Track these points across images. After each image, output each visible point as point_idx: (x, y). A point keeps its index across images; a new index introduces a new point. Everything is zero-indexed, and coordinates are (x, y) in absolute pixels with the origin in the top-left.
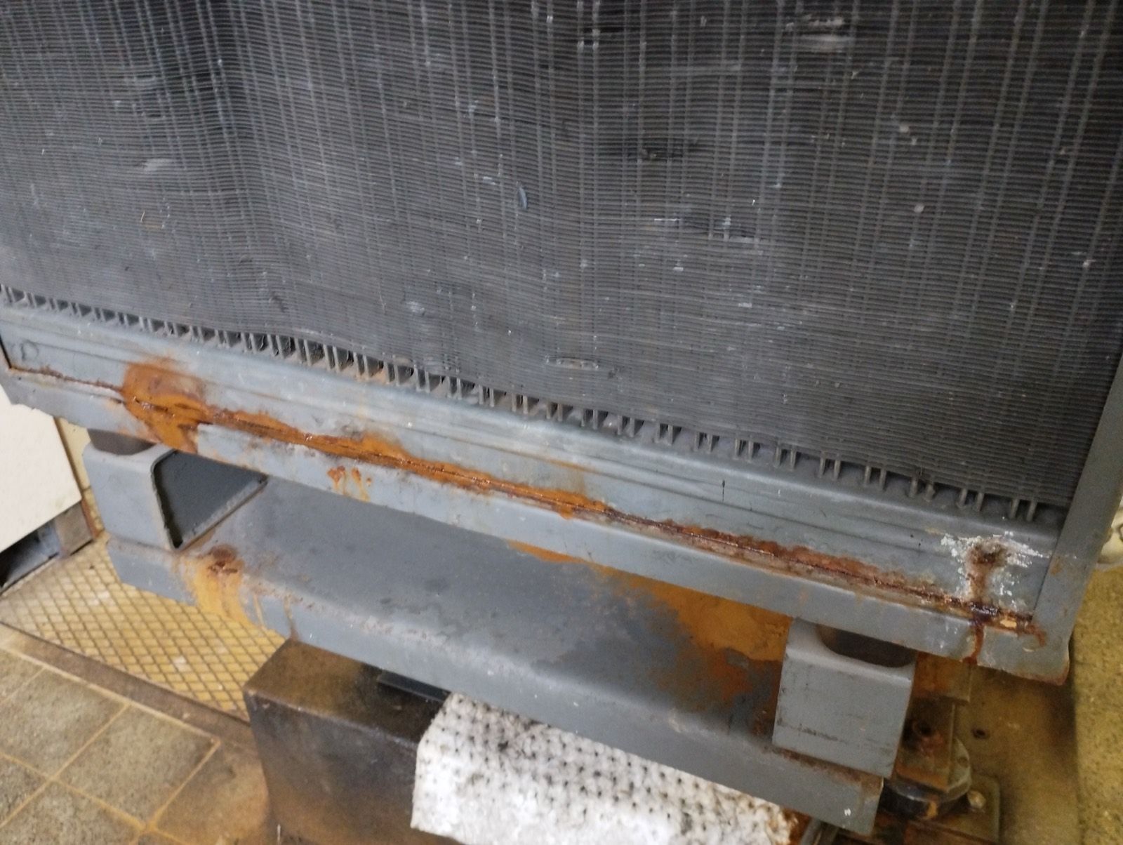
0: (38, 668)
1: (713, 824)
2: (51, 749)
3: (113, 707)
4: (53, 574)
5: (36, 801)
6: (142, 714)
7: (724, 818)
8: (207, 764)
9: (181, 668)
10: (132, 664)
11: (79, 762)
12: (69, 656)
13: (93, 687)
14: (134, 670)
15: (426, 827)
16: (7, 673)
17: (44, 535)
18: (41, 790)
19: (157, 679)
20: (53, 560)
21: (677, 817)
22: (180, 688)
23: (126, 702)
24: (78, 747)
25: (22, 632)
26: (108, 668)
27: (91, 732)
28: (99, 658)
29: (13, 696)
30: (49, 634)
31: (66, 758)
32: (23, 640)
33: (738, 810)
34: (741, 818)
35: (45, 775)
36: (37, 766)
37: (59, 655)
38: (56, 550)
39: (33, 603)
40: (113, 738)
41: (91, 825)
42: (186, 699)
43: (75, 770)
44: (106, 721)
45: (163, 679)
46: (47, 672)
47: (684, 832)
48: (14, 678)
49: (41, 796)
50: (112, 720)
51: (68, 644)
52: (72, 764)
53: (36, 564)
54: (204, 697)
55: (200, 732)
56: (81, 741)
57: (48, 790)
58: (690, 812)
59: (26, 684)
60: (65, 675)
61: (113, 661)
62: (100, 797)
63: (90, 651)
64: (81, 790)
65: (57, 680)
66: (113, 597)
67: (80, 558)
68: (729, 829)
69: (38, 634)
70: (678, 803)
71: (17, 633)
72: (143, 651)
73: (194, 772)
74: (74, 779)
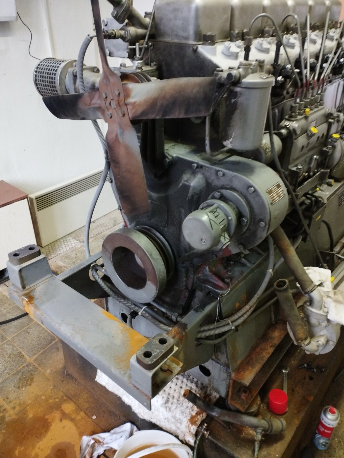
1: (175, 403)
3: (32, 321)
5: (3, 345)
6: (39, 325)
7: (179, 402)
8: (52, 345)
11: (17, 336)
15: (99, 381)
16: (5, 304)
18: (5, 342)
21: (165, 398)
23: (35, 320)
24: (18, 331)
27: (23, 327)
29: (5, 311)
31: (14, 333)
33: (184, 401)
34: (184, 404)
35: (7, 337)
36: (6, 334)
40: (29, 330)
41: (16, 356)
43: (16, 338)
44: (28, 325)
47: (166, 403)
48: (7, 305)
49: (4, 343)
50: (30, 325)
52: (15, 336)
56: (20, 329)
57: (7, 342)
58: (169, 398)
59: (9, 308)
62: (20, 348)
64: (15, 345)
68: (179, 406)
70: (167, 394)
73: (48, 347)
74: (15, 340)
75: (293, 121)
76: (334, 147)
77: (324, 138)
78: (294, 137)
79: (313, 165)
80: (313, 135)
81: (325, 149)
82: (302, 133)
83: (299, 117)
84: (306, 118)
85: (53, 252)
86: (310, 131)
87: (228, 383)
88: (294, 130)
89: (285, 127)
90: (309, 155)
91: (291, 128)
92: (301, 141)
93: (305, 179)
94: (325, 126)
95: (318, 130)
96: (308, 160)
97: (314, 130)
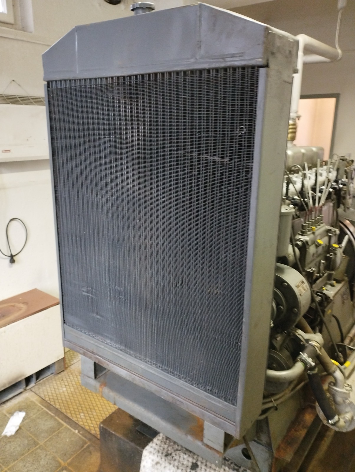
0: (42, 409)
2: (43, 435)
3: (61, 425)
4: (51, 380)
6: (69, 429)
8: (85, 449)
9: (82, 417)
10: (69, 413)
11: (49, 441)
12: (52, 407)
13: (57, 418)
14: (69, 415)
16: (34, 409)
17: (51, 366)
18: (38, 447)
19: (75, 419)
20: (52, 375)
22: (81, 423)
23: (65, 424)
24: (50, 435)
25: (40, 397)
26: (62, 413)
27: (54, 432)
28: (59, 409)
29: (34, 416)
30: (47, 399)
31: (46, 438)
32: (40, 399)
35: (39, 442)
36: (38, 439)
37: (49, 406)
38: (53, 372)
39: (44, 388)
40: (60, 435)
41: (50, 460)
42: (82, 428)
43: (48, 443)
44: (59, 429)
45: (76, 420)
46: (45, 410)
48: (35, 411)
49: (37, 449)
50: (61, 429)
51: (52, 403)
52: (47, 441)
53: (47, 375)
54: (87, 428)
55: (84, 438)
59: (38, 413)
60: (50, 412)
61: (63, 411)
62: (54, 452)
63: (57, 406)
64: (48, 449)
65: (47, 413)
66: (67, 390)
67: (59, 376)
69: (44, 398)
71: (38, 397)
72: (72, 409)
73: (80, 451)
74: (47, 445)
75: (304, 235)
76: (335, 254)
77: (327, 248)
78: (307, 247)
79: (322, 267)
80: (320, 245)
81: (328, 255)
82: (312, 244)
83: (309, 233)
84: (314, 233)
85: (75, 358)
86: (318, 242)
87: (270, 463)
88: (307, 242)
89: (300, 240)
90: (318, 260)
91: (304, 241)
92: (312, 249)
93: (318, 278)
94: (326, 239)
95: (323, 242)
96: (318, 264)
97: (320, 242)
